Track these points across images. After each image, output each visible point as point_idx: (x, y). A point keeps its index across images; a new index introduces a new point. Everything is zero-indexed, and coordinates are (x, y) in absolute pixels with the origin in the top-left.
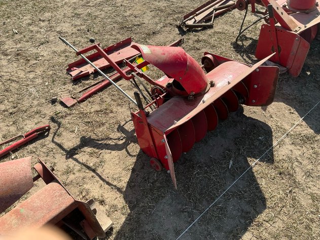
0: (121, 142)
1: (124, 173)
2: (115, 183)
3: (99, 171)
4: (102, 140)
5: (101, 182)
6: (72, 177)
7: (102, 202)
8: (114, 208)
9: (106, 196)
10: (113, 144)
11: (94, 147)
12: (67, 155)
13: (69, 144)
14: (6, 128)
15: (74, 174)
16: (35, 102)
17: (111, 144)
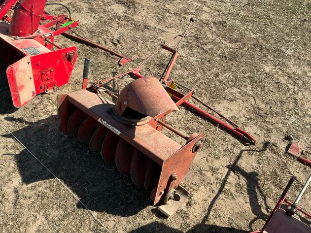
0: (264, 211)
1: (226, 220)
2: (212, 213)
3: (222, 196)
4: (261, 192)
5: (210, 200)
6: (209, 174)
7: (189, 204)
8: (186, 216)
9: (196, 206)
10: (259, 204)
11: (248, 186)
12: (231, 165)
13: (243, 164)
14: (242, 115)
15: (212, 175)
16: (280, 126)
17: (259, 202)
